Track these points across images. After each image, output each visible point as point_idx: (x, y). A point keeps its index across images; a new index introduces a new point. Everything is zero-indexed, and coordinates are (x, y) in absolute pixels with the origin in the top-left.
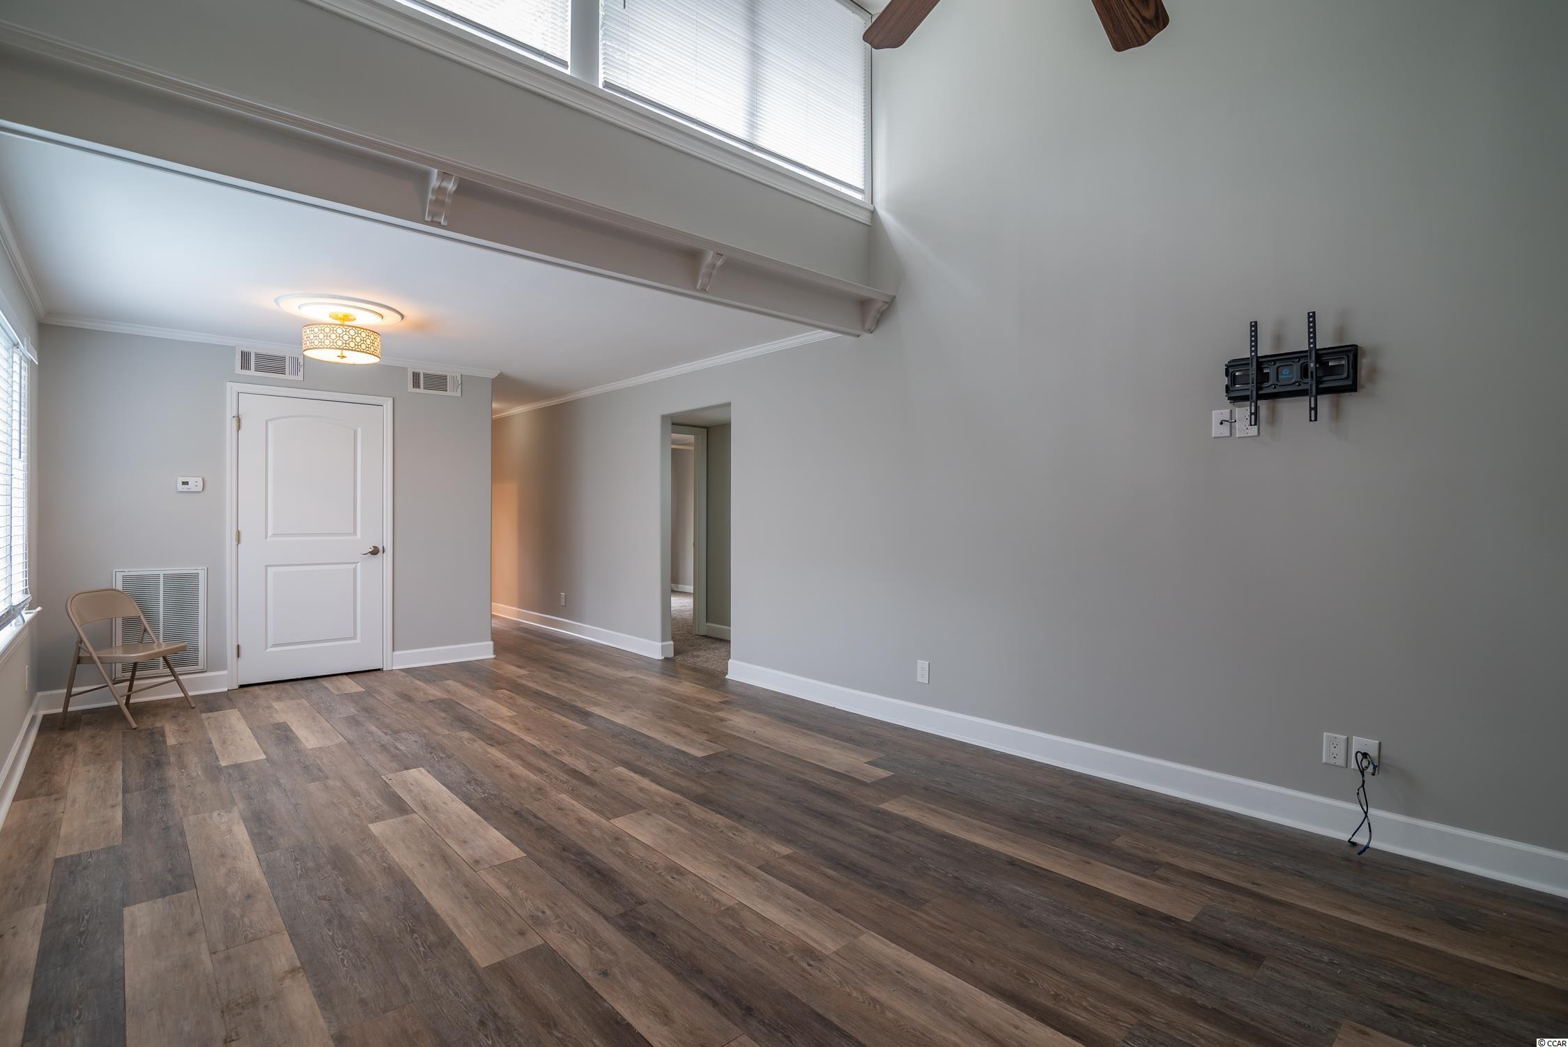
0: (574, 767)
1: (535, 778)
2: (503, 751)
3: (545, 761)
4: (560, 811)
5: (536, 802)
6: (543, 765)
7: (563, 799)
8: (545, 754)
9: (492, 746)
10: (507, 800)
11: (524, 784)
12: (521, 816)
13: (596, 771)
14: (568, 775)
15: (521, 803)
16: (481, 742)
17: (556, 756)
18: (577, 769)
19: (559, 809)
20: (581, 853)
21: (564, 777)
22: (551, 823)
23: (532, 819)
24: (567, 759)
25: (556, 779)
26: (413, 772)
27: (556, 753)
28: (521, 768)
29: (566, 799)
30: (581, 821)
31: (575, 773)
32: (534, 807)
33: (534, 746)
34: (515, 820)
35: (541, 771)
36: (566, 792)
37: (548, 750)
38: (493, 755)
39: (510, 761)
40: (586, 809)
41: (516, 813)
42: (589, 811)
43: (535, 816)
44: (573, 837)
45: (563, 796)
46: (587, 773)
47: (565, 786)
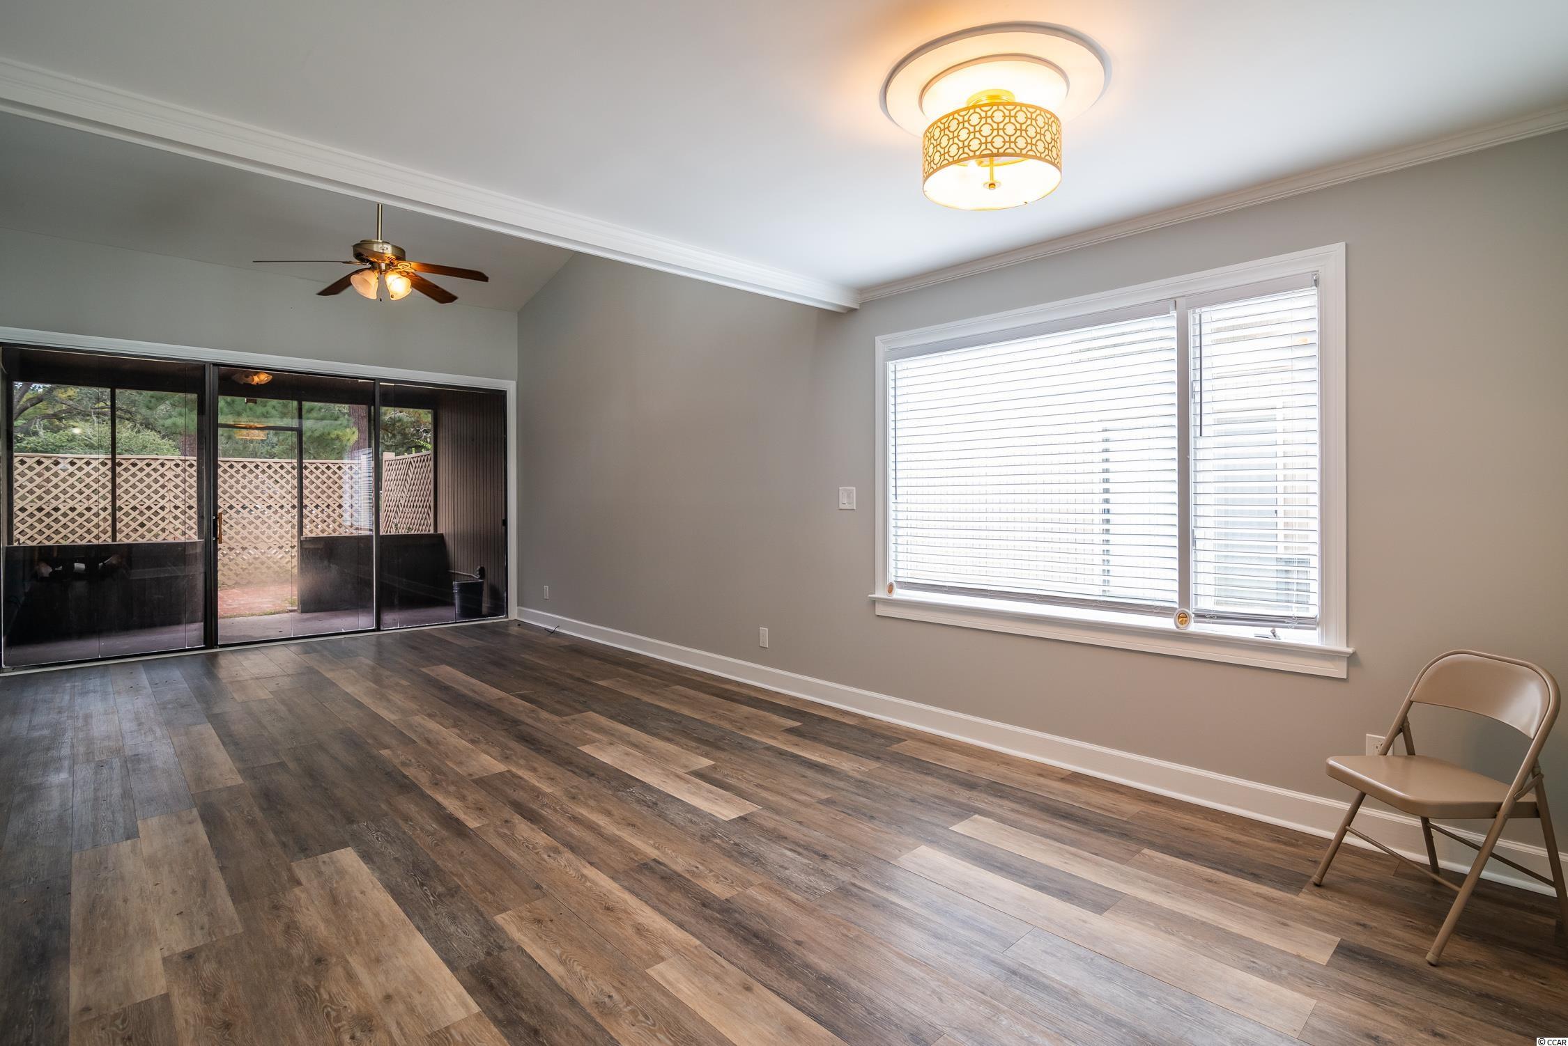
0: (533, 826)
1: (580, 811)
2: (636, 851)
3: (571, 835)
4: (552, 777)
5: (575, 784)
6: (573, 829)
7: (549, 787)
8: (572, 849)
9: (655, 860)
10: (605, 787)
11: (592, 803)
12: (587, 772)
13: (506, 821)
14: (541, 816)
15: (591, 783)
16: (678, 869)
17: (555, 843)
18: (529, 823)
19: (552, 779)
20: (538, 750)
21: (546, 812)
22: (561, 768)
23: (577, 771)
24: (541, 839)
25: (555, 810)
26: (733, 815)
27: (556, 851)
28: (601, 823)
29: (546, 787)
30: (534, 770)
31: (532, 817)
32: (576, 781)
33: (591, 864)
34: (592, 769)
35: (575, 819)
36: (545, 795)
37: (568, 855)
38: (644, 842)
39: (617, 833)
40: (528, 779)
41: (593, 775)
42: (525, 777)
43: (574, 773)
44: (541, 758)
45: (548, 790)
46: (516, 818)
47: (546, 801)
